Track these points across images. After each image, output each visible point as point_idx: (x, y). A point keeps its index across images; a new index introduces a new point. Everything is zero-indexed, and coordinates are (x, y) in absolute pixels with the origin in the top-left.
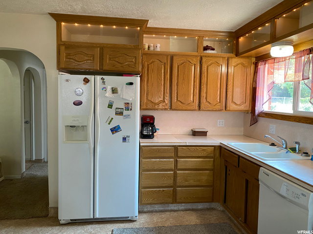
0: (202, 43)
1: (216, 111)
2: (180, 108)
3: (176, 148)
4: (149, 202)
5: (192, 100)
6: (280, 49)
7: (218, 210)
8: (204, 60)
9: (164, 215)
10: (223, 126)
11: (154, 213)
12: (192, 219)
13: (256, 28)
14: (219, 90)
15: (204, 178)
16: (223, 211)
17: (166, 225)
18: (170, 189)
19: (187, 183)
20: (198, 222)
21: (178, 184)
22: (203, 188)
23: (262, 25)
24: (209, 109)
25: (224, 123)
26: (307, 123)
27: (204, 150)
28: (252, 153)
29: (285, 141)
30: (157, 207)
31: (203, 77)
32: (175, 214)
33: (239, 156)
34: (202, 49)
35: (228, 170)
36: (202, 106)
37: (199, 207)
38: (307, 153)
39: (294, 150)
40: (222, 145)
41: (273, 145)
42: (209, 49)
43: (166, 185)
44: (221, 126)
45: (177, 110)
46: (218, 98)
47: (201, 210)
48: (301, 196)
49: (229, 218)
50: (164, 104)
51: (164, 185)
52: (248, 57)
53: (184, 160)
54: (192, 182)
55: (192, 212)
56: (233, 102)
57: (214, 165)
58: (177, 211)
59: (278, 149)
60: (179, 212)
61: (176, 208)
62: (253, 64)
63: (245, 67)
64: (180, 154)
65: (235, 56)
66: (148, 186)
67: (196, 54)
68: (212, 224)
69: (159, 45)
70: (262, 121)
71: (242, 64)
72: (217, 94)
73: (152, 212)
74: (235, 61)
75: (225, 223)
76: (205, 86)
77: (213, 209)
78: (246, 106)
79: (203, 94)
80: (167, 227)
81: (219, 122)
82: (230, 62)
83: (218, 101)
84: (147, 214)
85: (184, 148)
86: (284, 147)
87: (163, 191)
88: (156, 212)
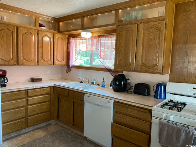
0: (38, 21)
1: (48, 65)
2: (25, 64)
3: (27, 91)
4: (8, 132)
5: (33, 58)
6: (86, 34)
7: (53, 124)
8: (40, 32)
9: (20, 138)
10: (50, 74)
11: (12, 139)
12: (40, 134)
13: (71, 19)
14: (50, 52)
15: (45, 107)
16: (56, 124)
17: (25, 143)
18: (23, 119)
19: (35, 113)
20: (45, 134)
21: (29, 115)
22: (44, 113)
23: (76, 18)
24: (44, 64)
25: (50, 72)
26: (98, 70)
27: (45, 90)
28: (77, 87)
29: (88, 80)
30: (13, 135)
31: (40, 44)
32: (28, 134)
33: (69, 90)
34: (38, 25)
35: (59, 99)
36: (40, 62)
37: (42, 126)
38: (99, 84)
39: (93, 83)
40: (55, 86)
41: (81, 82)
42: (42, 26)
43: (21, 117)
44: (49, 74)
45: (23, 65)
46: (49, 57)
47: (43, 127)
48: (108, 103)
49: (62, 126)
50: (13, 61)
51: (19, 118)
52: (64, 34)
53: (32, 98)
54: (38, 112)
55: (38, 130)
56: (57, 60)
57: (50, 98)
58: (28, 132)
59: (85, 84)
60: (30, 133)
61: (27, 131)
62: (67, 38)
63: (63, 40)
64: (29, 95)
65: (57, 33)
66: (6, 121)
67: (35, 28)
68: (54, 132)
69: (5, 17)
70: (73, 70)
71: (62, 38)
72: (48, 55)
73: (10, 139)
74: (58, 36)
75: (61, 129)
76: (41, 49)
77: (50, 124)
78: (64, 62)
79: (40, 55)
80: (27, 144)
81: (48, 72)
82: (55, 36)
83: (49, 59)
84: (7, 141)
85: (32, 90)
86: (88, 83)
87: (18, 122)
88: (13, 137)
